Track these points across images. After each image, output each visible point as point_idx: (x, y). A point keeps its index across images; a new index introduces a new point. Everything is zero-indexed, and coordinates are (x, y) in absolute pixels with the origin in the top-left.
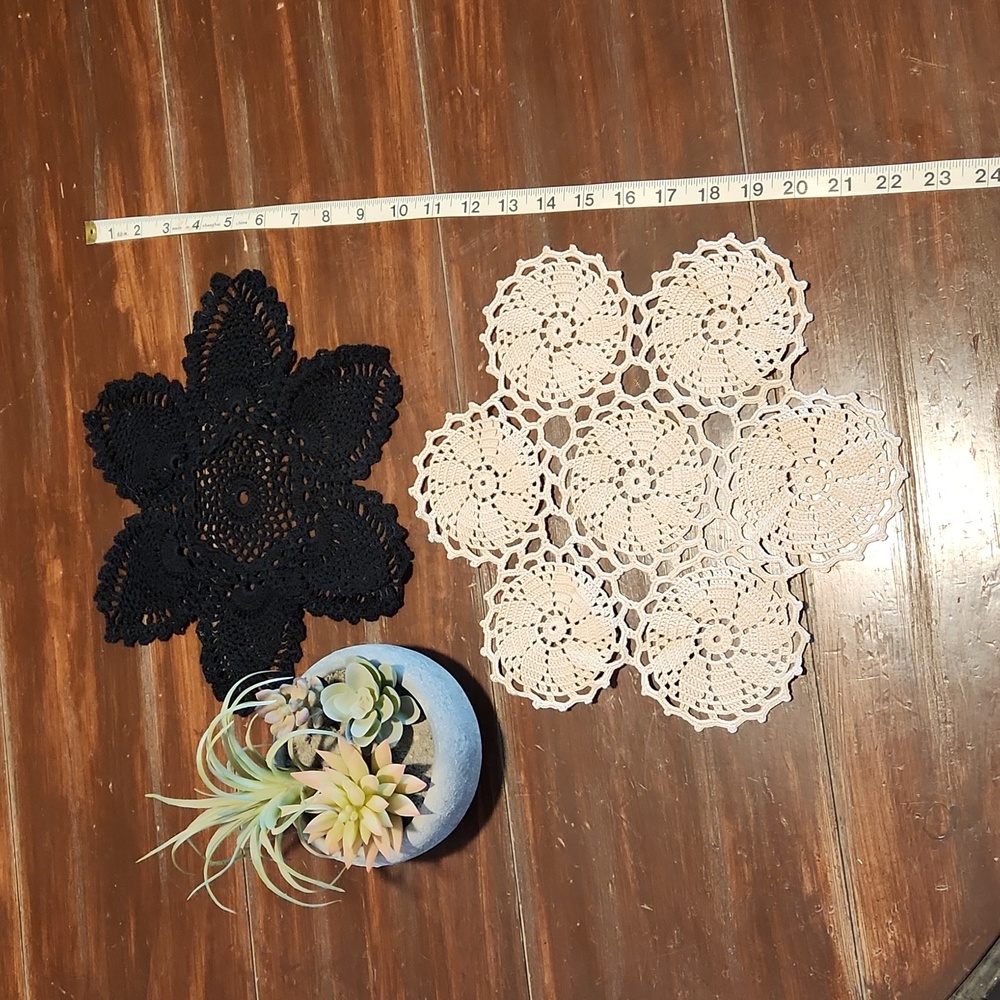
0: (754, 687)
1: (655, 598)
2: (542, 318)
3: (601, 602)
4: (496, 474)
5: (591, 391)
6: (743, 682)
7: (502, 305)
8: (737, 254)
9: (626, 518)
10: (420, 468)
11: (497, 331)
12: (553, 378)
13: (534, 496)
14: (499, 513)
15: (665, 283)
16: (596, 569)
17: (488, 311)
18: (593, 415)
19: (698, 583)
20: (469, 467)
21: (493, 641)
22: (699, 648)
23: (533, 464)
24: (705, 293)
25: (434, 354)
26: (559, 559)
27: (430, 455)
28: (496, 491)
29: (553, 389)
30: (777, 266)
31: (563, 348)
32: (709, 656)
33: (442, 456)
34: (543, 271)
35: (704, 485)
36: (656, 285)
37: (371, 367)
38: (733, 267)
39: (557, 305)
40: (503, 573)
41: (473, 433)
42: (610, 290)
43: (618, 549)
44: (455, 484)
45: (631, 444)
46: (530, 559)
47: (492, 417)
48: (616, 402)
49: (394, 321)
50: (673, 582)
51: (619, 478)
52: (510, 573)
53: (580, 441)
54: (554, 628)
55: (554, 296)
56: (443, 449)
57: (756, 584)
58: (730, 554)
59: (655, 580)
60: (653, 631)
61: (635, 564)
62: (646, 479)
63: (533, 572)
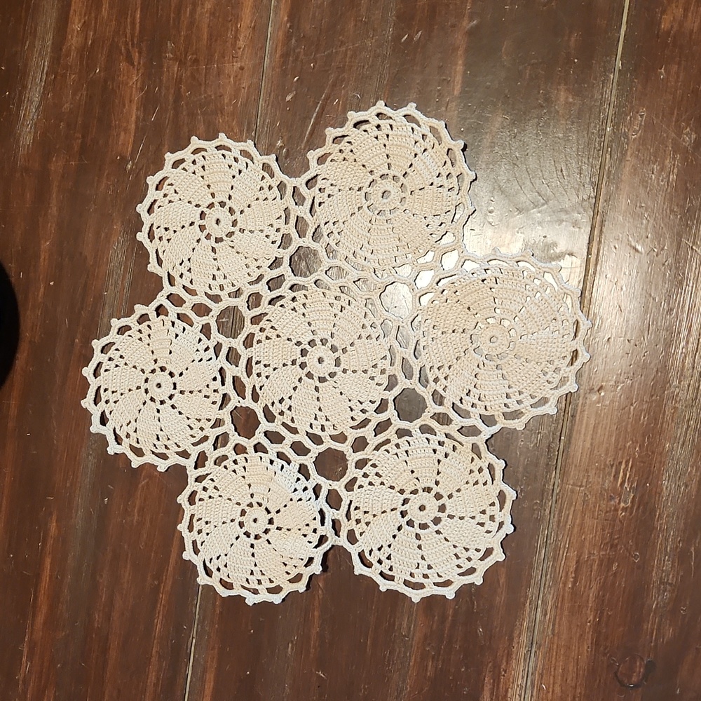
0: (467, 550)
1: (355, 475)
2: (199, 210)
3: (300, 486)
4: (171, 374)
5: (260, 278)
6: (455, 546)
7: (155, 201)
8: (391, 122)
9: (315, 398)
10: (91, 379)
11: (154, 228)
12: (218, 269)
13: (215, 391)
14: (180, 413)
15: (321, 160)
16: (291, 454)
17: (142, 209)
18: (265, 301)
19: (397, 454)
20: (143, 371)
21: (194, 543)
22: (407, 519)
23: (211, 359)
24: (364, 166)
26: (251, 450)
27: (100, 364)
28: (173, 392)
29: (220, 280)
30: (432, 129)
31: (225, 238)
32: (416, 525)
33: (113, 364)
34: (194, 162)
35: (389, 357)
36: (313, 164)
38: (388, 136)
39: (213, 195)
40: (192, 474)
41: (141, 335)
42: (267, 175)
43: (310, 431)
44: (130, 390)
45: (310, 324)
46: (220, 455)
47: (162, 317)
48: (286, 285)
50: (370, 457)
51: (302, 359)
52: (201, 472)
53: (255, 329)
54: (255, 521)
55: (209, 186)
56: (112, 356)
57: (454, 448)
58: (423, 423)
59: (353, 458)
60: (356, 508)
61: (329, 444)
62: (329, 357)
63: (225, 467)
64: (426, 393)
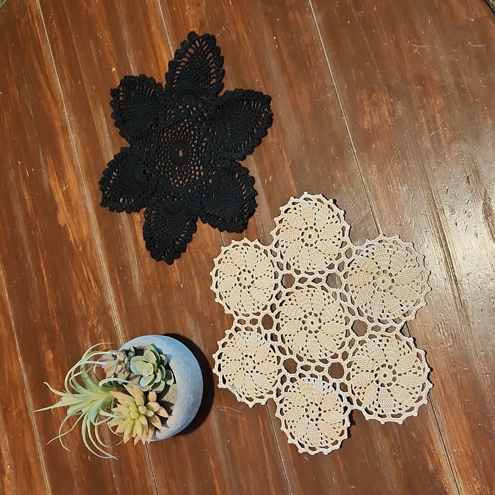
0: (414, 388)
1: (349, 372)
2: (236, 277)
3: (326, 387)
4: (251, 357)
5: (272, 296)
6: (408, 389)
7: (217, 282)
8: (299, 204)
9: (317, 342)
10: (218, 373)
11: (221, 294)
12: (254, 300)
13: (273, 357)
14: (262, 374)
15: (278, 233)
16: (316, 373)
17: (213, 288)
18: (277, 306)
19: (363, 354)
20: (239, 360)
21: (291, 434)
22: (380, 384)
23: (265, 342)
24: (296, 228)
26: (298, 378)
27: (220, 365)
28: (255, 365)
29: (257, 305)
30: (318, 200)
31: (251, 285)
32: (386, 385)
33: (225, 362)
34: (226, 258)
35: (341, 308)
36: (275, 236)
38: (300, 211)
39: (239, 268)
40: (277, 400)
41: (233, 344)
42: (257, 249)
43: (321, 358)
44: (237, 371)
45: (301, 308)
46: (285, 386)
47: (238, 332)
48: (284, 294)
50: (352, 360)
51: (304, 326)
52: (280, 398)
53: (279, 320)
54: (313, 412)
55: (236, 265)
56: (224, 359)
57: (388, 341)
58: (369, 334)
59: (344, 364)
60: (355, 387)
61: (331, 361)
62: (315, 320)
63: (290, 391)
64: (364, 319)
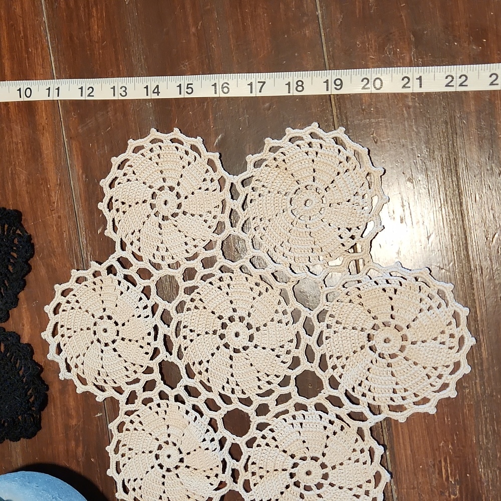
1: (256, 435)
2: (152, 191)
3: (208, 437)
4: (116, 324)
5: (195, 256)
7: (116, 178)
8: (321, 141)
9: (228, 365)
10: (51, 315)
11: (113, 200)
12: (162, 243)
13: (149, 344)
14: (120, 356)
16: (204, 408)
17: (104, 183)
18: (198, 276)
19: (292, 424)
20: (93, 316)
21: (118, 464)
22: (294, 480)
23: (148, 316)
24: (292, 175)
25: (59, 217)
26: (172, 399)
27: (59, 305)
28: (116, 338)
29: (163, 252)
30: (356, 153)
31: (170, 217)
32: (302, 486)
33: (69, 306)
34: (151, 150)
35: (295, 341)
36: (250, 166)
37: (6, 226)
38: (317, 153)
39: (164, 180)
40: (124, 407)
41: (95, 287)
42: (210, 169)
43: (222, 392)
45: (231, 302)
46: (147, 397)
47: (111, 275)
48: (217, 266)
49: (25, 188)
50: (270, 422)
51: (222, 331)
52: (130, 407)
53: (187, 298)
54: (169, 456)
55: (161, 172)
56: (70, 300)
57: (342, 428)
58: (318, 402)
59: (255, 420)
60: (253, 463)
61: (236, 405)
62: (245, 333)
63: (150, 408)
64: (324, 377)
